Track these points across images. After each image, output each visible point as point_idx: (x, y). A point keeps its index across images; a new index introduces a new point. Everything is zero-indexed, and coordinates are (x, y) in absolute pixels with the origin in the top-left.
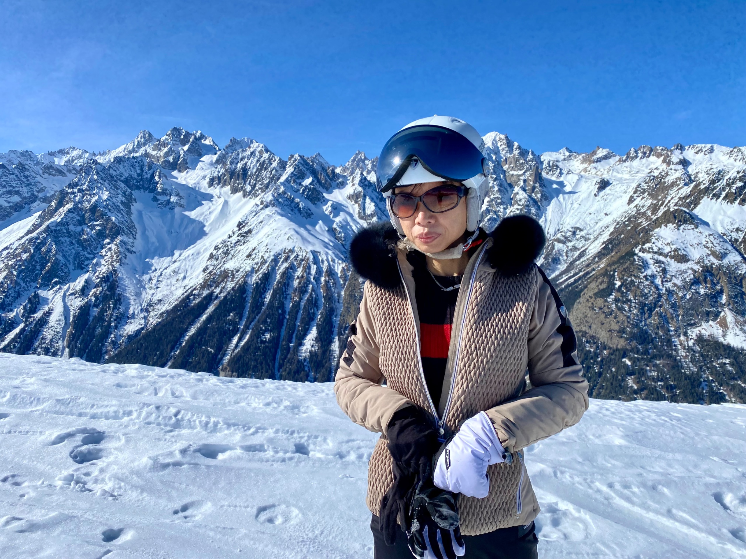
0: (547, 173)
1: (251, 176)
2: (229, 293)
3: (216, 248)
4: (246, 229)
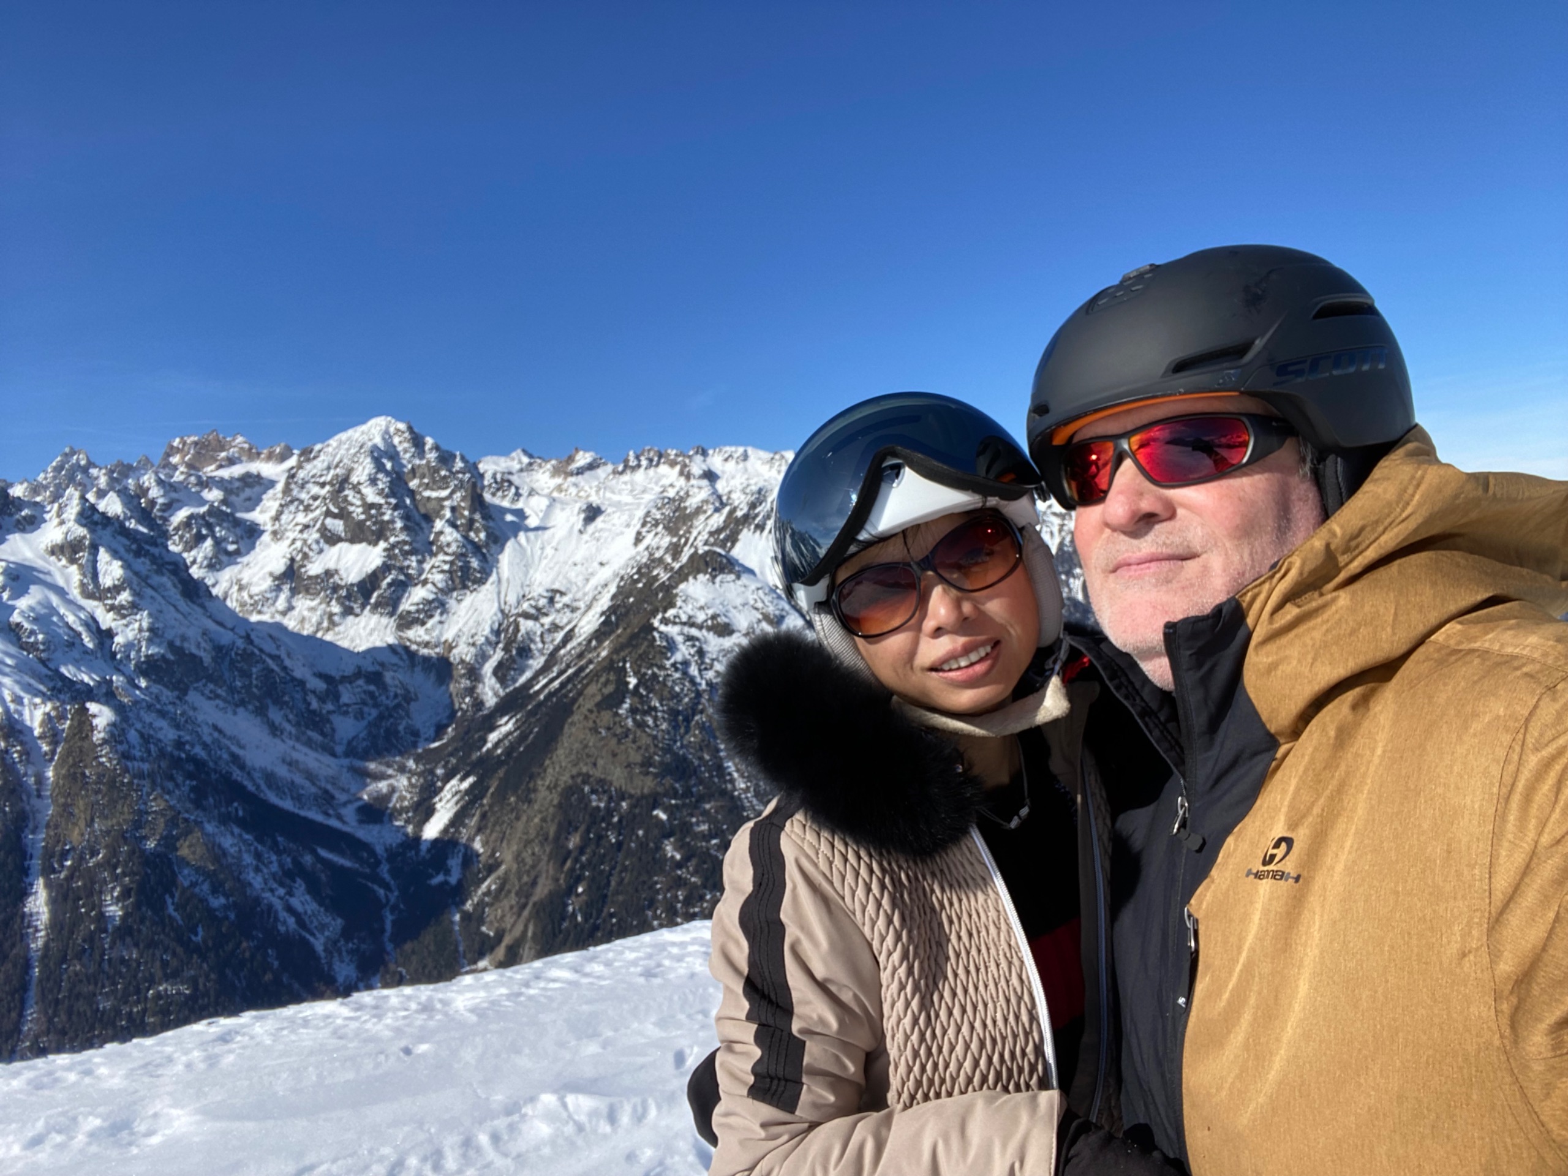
0: (494, 494)
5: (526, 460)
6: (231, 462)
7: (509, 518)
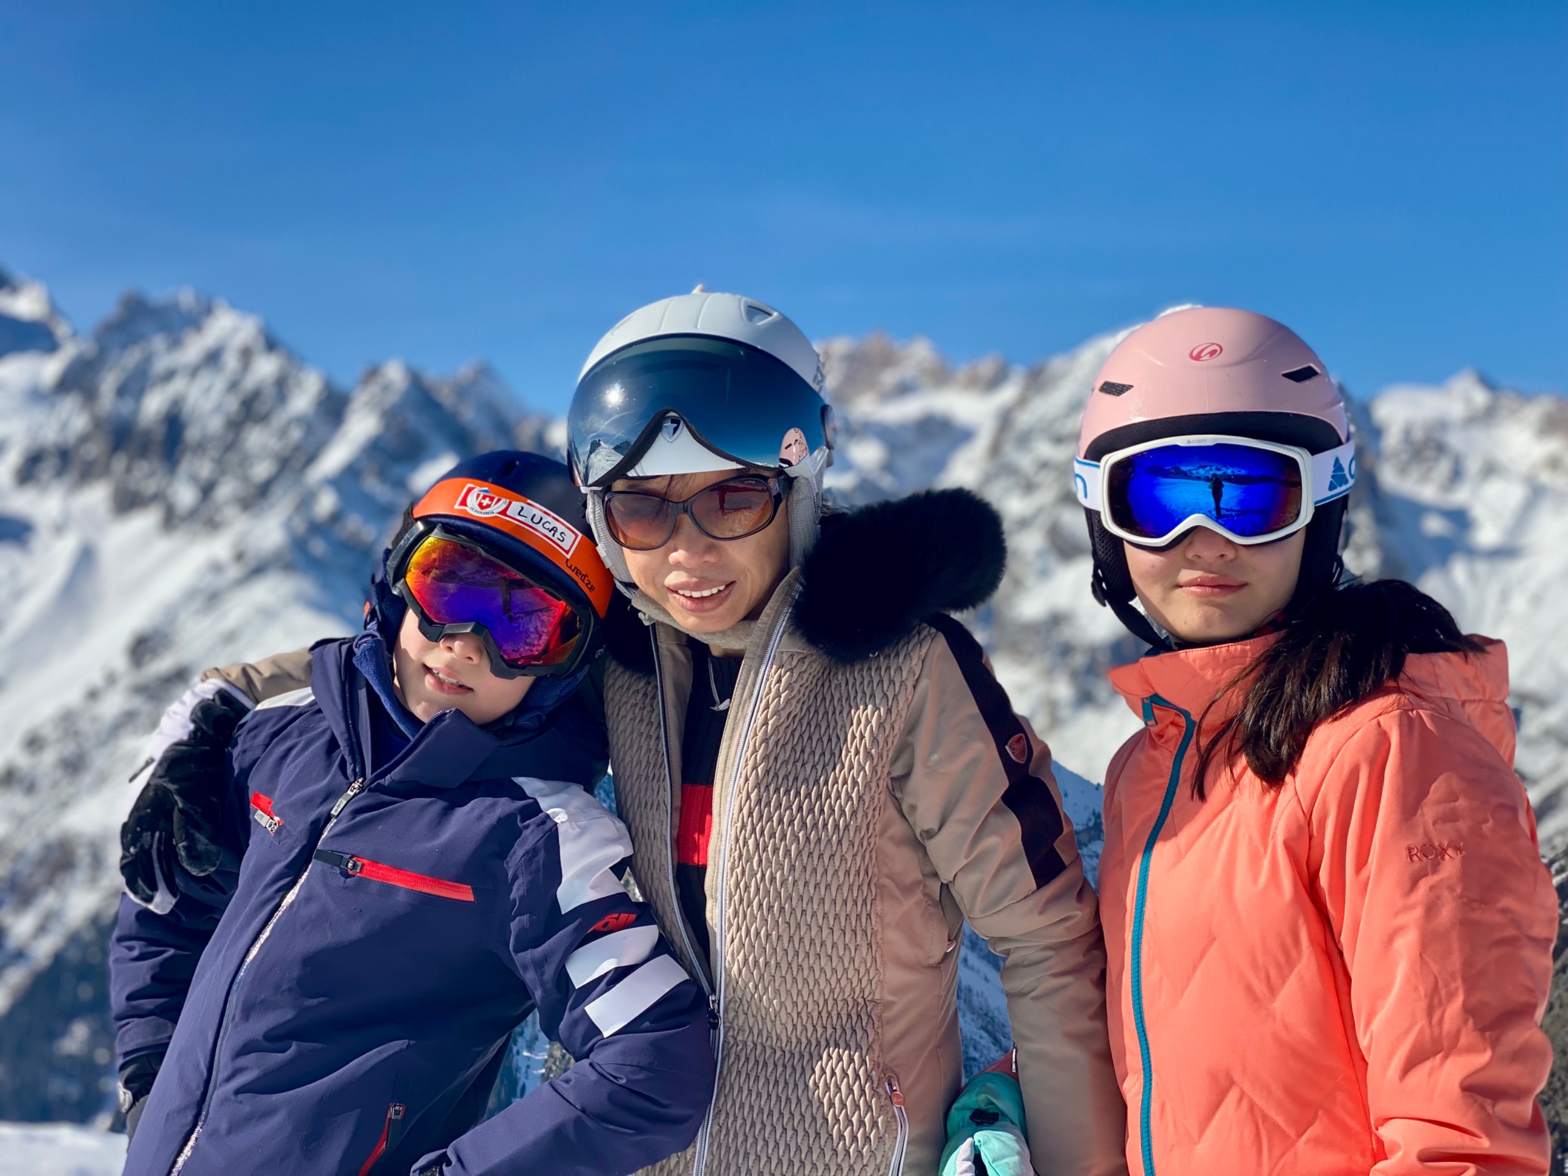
0: (1403, 470)
1: (201, 447)
2: (74, 938)
3: (34, 743)
5: (1480, 397)
6: (904, 390)
7: (1434, 525)
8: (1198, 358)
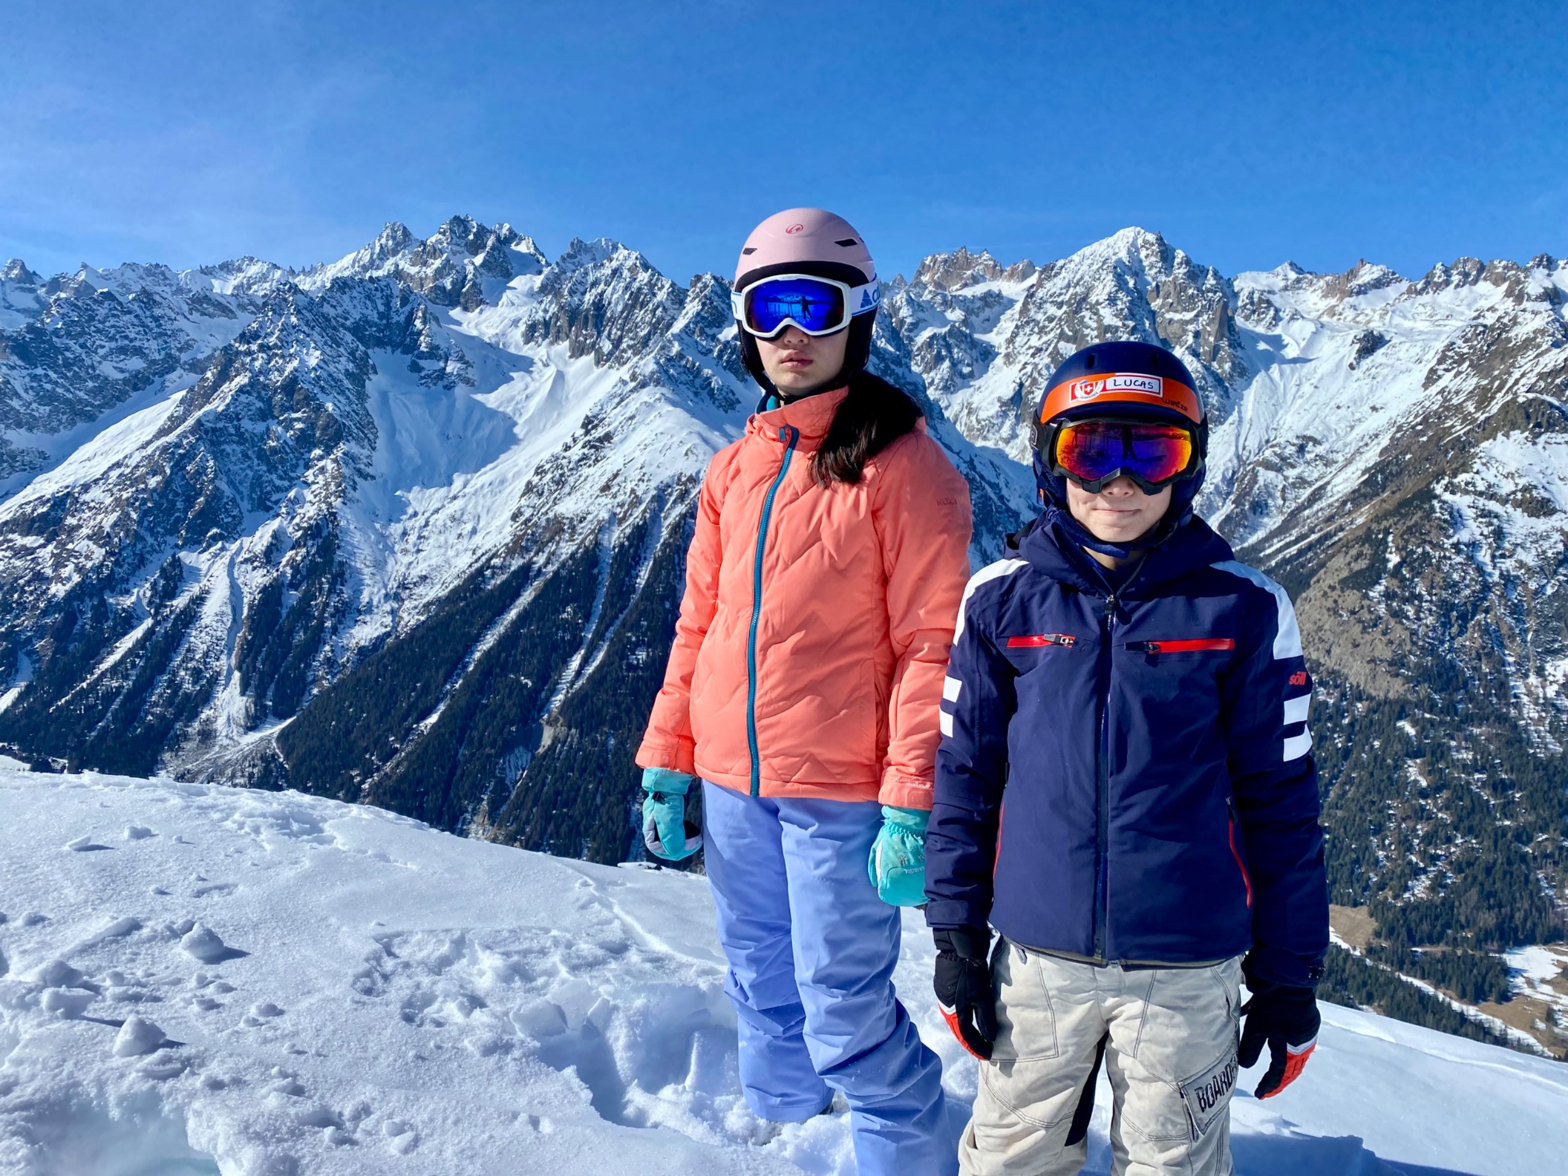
0: (1247, 318)
1: (613, 320)
2: (563, 565)
3: (540, 471)
4: (599, 432)
5: (1293, 276)
6: (976, 280)
7: (1262, 346)
8: (789, 232)
